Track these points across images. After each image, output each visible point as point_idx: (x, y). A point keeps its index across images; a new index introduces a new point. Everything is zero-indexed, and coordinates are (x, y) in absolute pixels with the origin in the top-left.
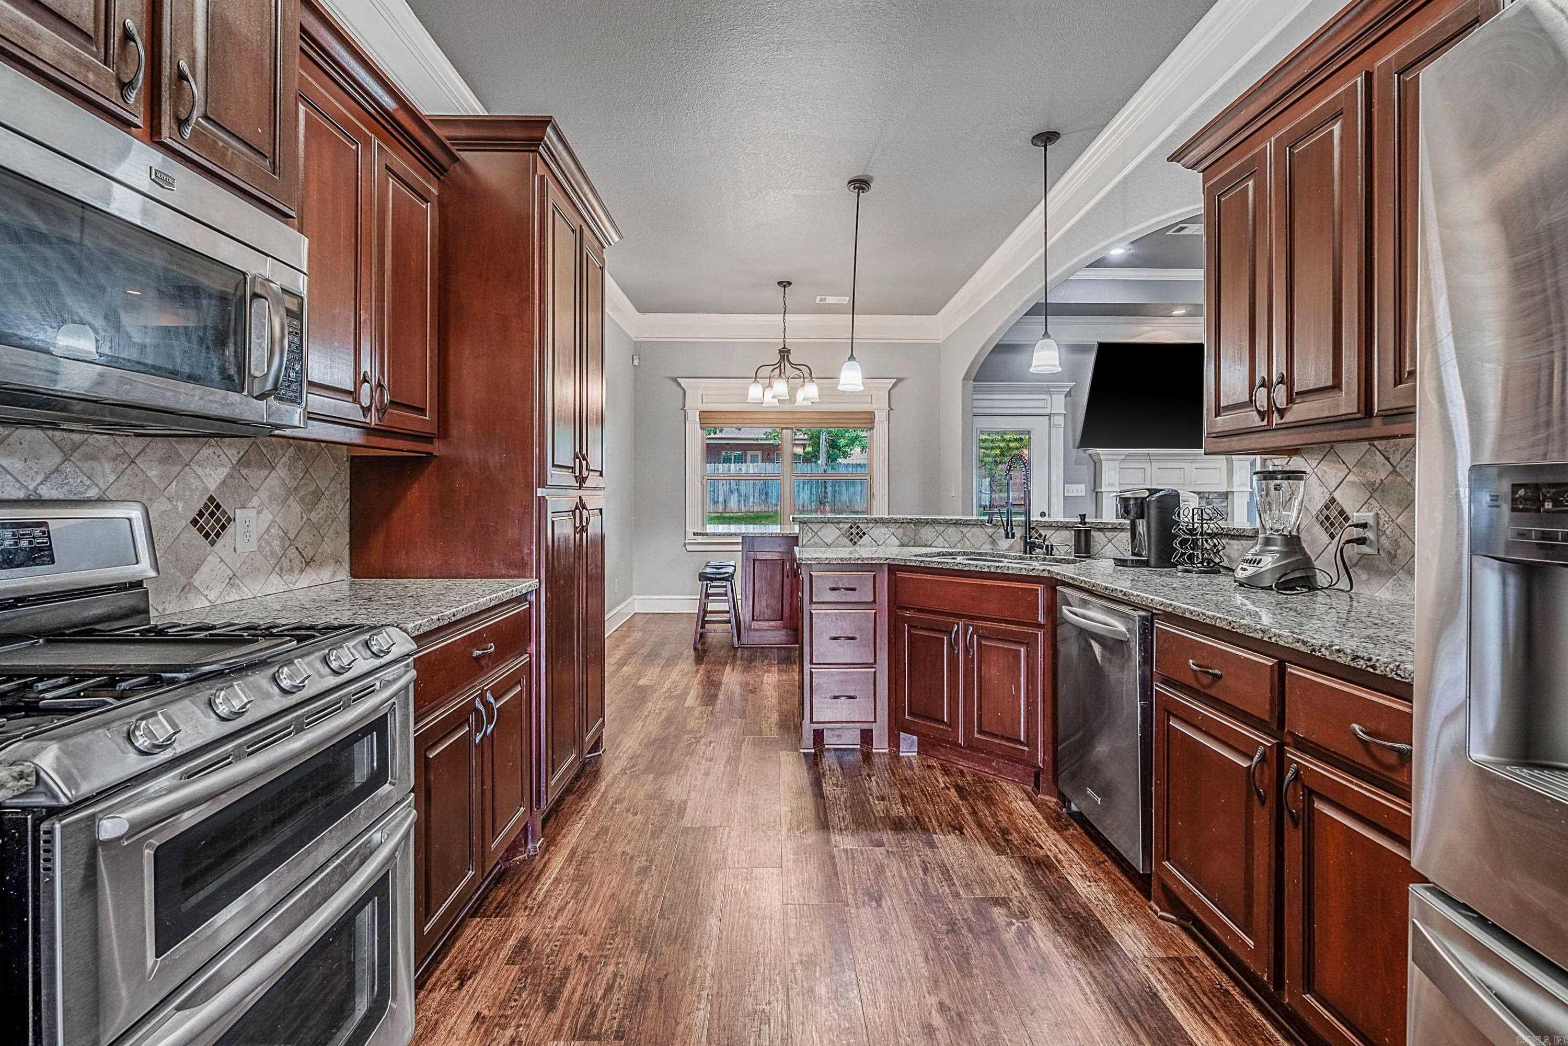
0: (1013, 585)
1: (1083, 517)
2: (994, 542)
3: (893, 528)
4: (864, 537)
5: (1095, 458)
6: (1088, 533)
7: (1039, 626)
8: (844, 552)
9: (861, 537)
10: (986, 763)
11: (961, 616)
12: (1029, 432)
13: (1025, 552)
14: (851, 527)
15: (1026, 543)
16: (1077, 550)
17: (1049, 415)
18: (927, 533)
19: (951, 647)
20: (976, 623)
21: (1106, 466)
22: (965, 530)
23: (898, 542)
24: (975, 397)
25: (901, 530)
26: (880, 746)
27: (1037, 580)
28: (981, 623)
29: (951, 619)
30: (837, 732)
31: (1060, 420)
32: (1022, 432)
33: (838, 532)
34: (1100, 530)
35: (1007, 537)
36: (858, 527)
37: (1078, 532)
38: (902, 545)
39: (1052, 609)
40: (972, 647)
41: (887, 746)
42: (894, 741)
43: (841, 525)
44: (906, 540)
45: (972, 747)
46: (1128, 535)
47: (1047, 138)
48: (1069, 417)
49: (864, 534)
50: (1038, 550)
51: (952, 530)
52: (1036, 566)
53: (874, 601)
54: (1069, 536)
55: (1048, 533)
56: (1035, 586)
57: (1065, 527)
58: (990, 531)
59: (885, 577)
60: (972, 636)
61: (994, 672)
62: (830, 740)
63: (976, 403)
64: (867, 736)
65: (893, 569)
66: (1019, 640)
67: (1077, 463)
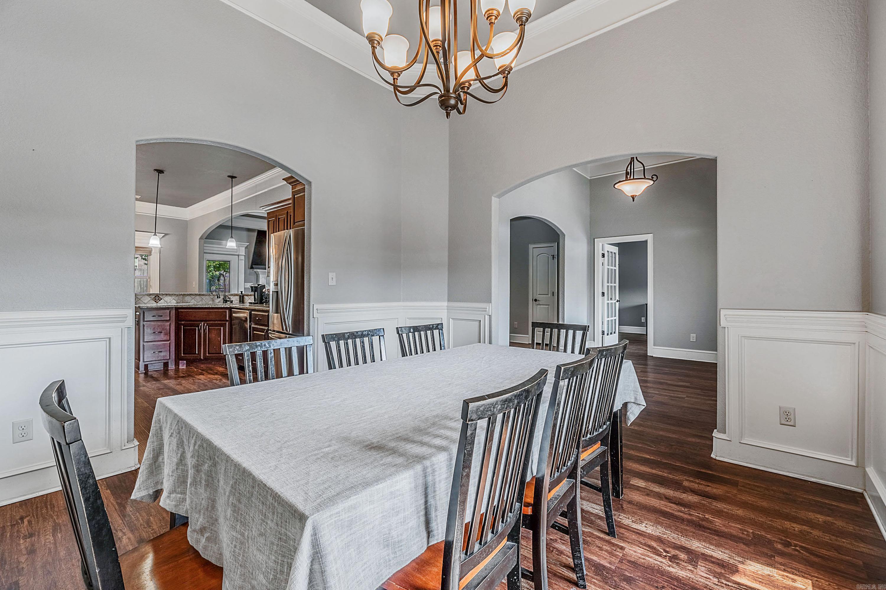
0: (219, 310)
1: (242, 292)
2: (213, 301)
3: (174, 297)
4: (161, 300)
5: (257, 273)
6: (243, 296)
7: (227, 321)
8: (154, 305)
9: (160, 300)
10: (210, 363)
11: (202, 321)
12: (229, 262)
13: (224, 303)
14: (156, 297)
15: (224, 300)
16: (240, 301)
17: (238, 255)
18: (187, 298)
19: (199, 330)
20: (207, 322)
21: (261, 276)
22: (203, 297)
23: (176, 302)
24: (205, 245)
25: (177, 298)
26: (172, 367)
27: (227, 308)
28: (209, 322)
29: (199, 322)
30: (153, 364)
31: (243, 258)
32: (225, 262)
33: (150, 299)
34: (247, 296)
35: (218, 298)
36: (158, 297)
37: (240, 296)
38: (177, 303)
39: (231, 316)
40: (206, 329)
41: (174, 366)
42: (177, 364)
43: (151, 296)
44: (179, 301)
45: (206, 359)
46: (253, 297)
47: (232, 177)
48: (247, 257)
49: (161, 299)
50: (228, 302)
51: (198, 297)
52: (228, 305)
53: (170, 320)
54: (238, 297)
55: (231, 297)
56: (225, 310)
57: (237, 295)
58: (212, 297)
59: (173, 312)
60: (206, 327)
61: (213, 336)
62: (150, 368)
63: (205, 248)
64: (166, 365)
65: (177, 309)
66: (221, 325)
67: (250, 274)
